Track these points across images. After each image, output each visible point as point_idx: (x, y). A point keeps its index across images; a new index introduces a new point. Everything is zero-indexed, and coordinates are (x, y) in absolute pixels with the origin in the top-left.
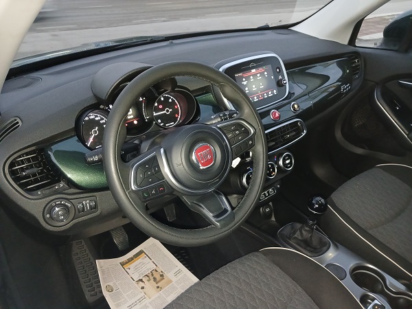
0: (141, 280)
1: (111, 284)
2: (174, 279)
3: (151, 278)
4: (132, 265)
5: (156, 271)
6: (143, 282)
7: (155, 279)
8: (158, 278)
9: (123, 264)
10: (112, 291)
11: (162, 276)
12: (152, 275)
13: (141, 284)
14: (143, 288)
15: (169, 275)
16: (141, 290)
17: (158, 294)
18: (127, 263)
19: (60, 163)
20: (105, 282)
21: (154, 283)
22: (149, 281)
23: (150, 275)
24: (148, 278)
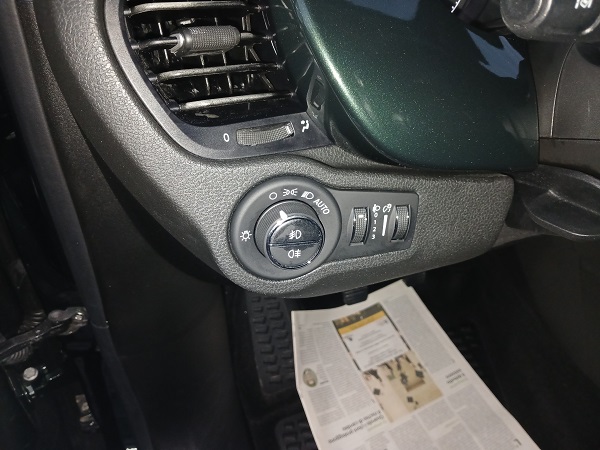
0: (374, 373)
1: (313, 367)
2: (447, 390)
3: (397, 373)
4: (357, 333)
5: (408, 360)
6: (377, 377)
7: (404, 378)
8: (412, 378)
9: (338, 325)
10: (314, 384)
11: (420, 374)
12: (399, 367)
13: (374, 382)
14: (377, 392)
15: (436, 377)
16: (373, 396)
17: (408, 417)
18: (346, 324)
19: (317, 19)
20: (302, 362)
21: (402, 387)
22: (391, 378)
23: (394, 366)
24: (388, 372)
